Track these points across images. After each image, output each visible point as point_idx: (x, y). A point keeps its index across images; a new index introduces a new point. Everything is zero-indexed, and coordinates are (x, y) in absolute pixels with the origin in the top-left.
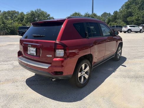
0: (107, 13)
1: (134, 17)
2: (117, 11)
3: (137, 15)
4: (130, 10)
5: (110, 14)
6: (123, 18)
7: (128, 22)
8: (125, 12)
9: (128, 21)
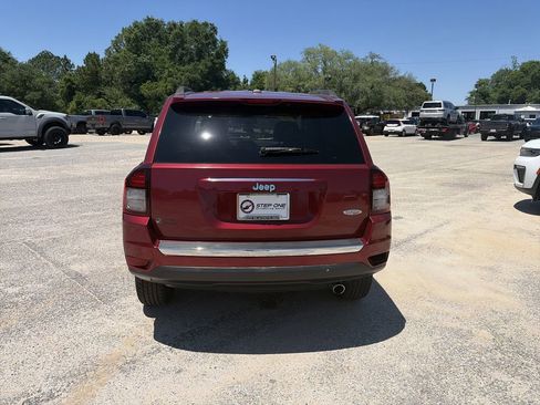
0: (56, 55)
1: (161, 83)
2: (96, 56)
3: (169, 79)
4: (144, 59)
5: (67, 62)
6: (124, 84)
7: (145, 99)
8: (131, 63)
9: (142, 95)
